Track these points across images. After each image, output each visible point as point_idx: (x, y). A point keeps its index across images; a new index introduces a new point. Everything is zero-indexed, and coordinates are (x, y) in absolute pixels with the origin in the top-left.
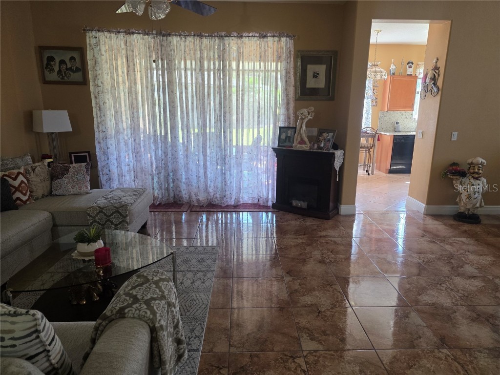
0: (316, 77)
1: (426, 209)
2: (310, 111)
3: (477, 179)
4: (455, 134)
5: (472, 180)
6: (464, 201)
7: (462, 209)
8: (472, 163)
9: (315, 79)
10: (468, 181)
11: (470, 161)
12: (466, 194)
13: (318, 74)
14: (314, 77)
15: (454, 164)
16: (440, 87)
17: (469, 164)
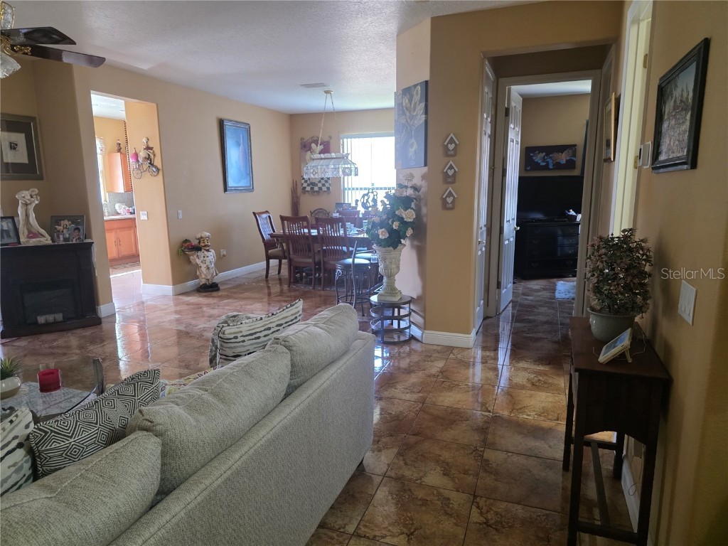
0: (15, 149)
1: (174, 290)
2: (33, 194)
3: (208, 251)
4: (180, 211)
5: (206, 253)
6: (205, 272)
7: (203, 281)
8: (202, 238)
9: (13, 152)
10: (203, 255)
11: (199, 236)
12: (205, 266)
13: (17, 145)
14: (11, 148)
15: (186, 241)
16: (160, 167)
17: (199, 239)
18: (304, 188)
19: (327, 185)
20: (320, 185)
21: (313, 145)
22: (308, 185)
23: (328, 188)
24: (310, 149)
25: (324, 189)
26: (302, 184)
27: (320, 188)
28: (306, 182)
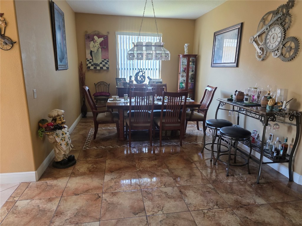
4: (35, 90)
15: (43, 121)
18: (89, 67)
19: (107, 66)
20: (101, 65)
21: (96, 38)
22: (92, 65)
23: (108, 68)
24: (93, 40)
25: (105, 68)
26: (87, 64)
27: (101, 68)
28: (90, 63)
